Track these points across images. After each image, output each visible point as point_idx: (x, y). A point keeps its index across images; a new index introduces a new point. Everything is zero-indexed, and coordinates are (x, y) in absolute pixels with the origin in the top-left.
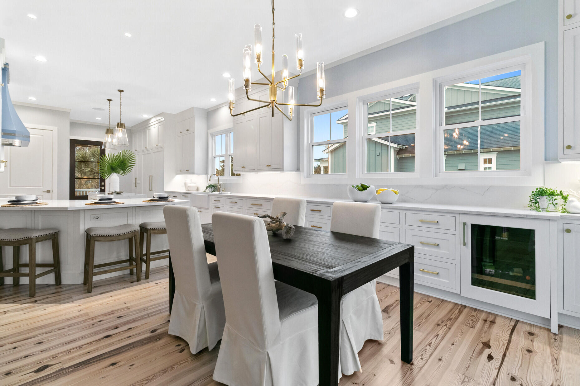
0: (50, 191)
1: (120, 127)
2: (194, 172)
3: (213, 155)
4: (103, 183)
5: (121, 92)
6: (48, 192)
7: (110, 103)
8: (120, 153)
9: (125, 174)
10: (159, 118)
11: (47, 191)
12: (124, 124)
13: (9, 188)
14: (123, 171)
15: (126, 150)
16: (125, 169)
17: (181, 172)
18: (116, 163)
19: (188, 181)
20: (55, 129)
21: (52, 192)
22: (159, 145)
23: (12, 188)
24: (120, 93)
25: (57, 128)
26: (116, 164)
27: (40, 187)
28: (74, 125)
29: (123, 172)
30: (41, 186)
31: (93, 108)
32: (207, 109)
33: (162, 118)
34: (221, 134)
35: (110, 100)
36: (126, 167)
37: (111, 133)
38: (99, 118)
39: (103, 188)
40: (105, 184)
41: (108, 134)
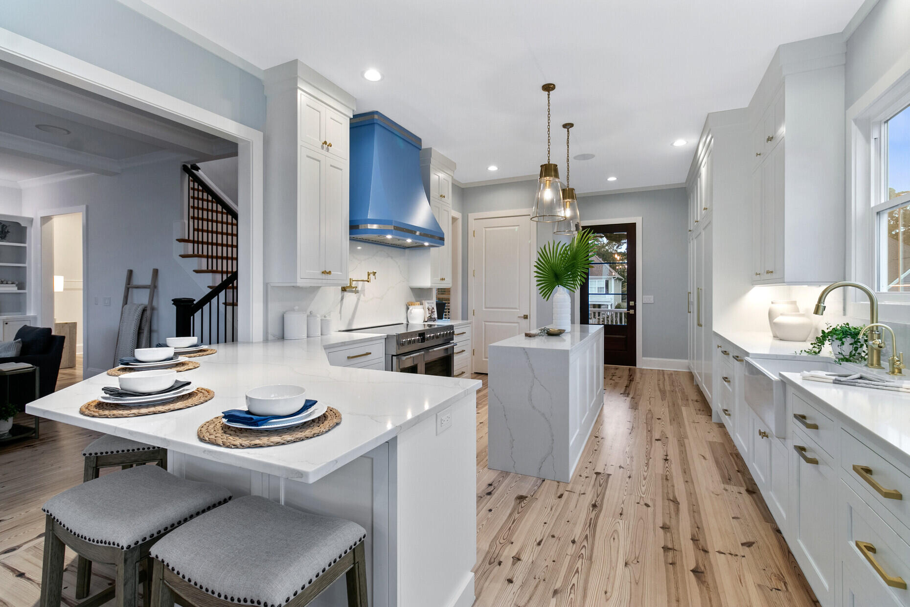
1: (545, 177)
2: (783, 277)
3: (873, 205)
4: (632, 303)
6: (526, 317)
11: (524, 316)
13: (484, 309)
19: (781, 307)
24: (547, 93)
27: (516, 308)
30: (518, 307)
31: (575, 158)
32: (842, 33)
38: (612, 179)
39: (632, 312)
40: (635, 305)
41: (566, 200)
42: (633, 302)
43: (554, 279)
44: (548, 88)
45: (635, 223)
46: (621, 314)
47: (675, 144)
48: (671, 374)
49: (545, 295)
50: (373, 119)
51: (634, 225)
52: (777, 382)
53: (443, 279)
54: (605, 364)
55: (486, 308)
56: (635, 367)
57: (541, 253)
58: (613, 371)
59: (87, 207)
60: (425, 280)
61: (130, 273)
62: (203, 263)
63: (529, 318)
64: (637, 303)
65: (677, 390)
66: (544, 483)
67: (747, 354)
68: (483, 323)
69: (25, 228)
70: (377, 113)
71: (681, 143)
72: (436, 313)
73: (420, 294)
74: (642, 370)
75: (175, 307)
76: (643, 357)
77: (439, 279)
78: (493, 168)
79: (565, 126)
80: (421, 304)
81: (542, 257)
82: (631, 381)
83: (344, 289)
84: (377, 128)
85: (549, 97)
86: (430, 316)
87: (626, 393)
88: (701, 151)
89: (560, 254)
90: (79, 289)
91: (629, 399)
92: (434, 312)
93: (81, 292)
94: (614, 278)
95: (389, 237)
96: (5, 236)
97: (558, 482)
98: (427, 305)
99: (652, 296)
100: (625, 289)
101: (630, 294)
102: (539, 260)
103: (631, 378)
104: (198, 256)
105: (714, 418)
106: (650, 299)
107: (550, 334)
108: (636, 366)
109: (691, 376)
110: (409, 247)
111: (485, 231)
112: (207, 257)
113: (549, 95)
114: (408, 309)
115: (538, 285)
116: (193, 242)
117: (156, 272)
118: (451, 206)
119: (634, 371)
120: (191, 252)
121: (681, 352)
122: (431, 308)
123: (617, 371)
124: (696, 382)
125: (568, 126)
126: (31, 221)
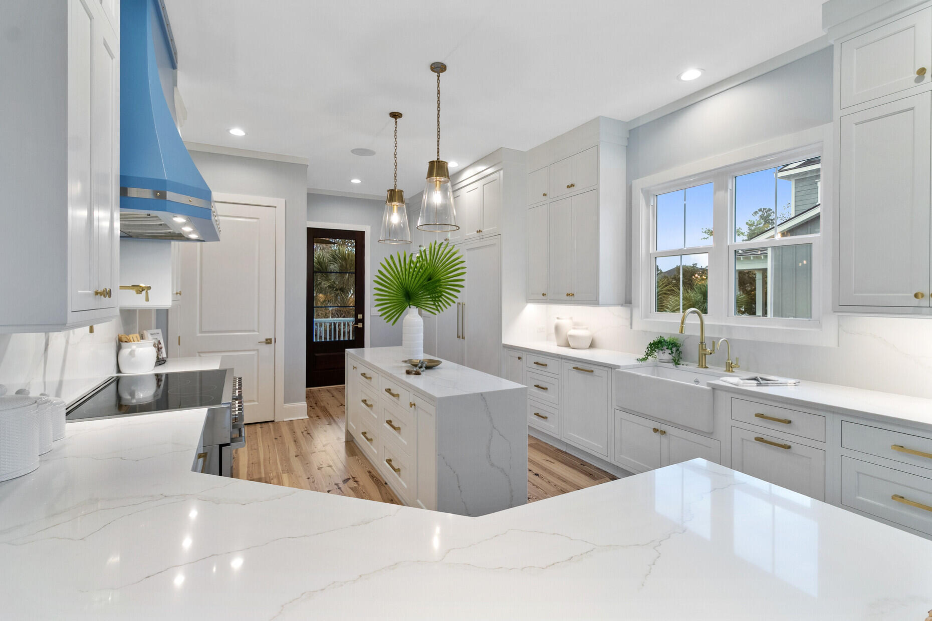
0: (271, 339)
3: (651, 252)
4: (360, 316)
5: (439, 73)
7: (396, 122)
8: (425, 251)
9: (438, 310)
10: (480, 168)
11: (267, 340)
13: (199, 335)
14: (432, 301)
15: (438, 243)
16: (440, 296)
17: (545, 297)
18: (417, 279)
19: (565, 323)
20: (280, 203)
21: (275, 342)
22: (484, 231)
23: (203, 335)
25: (283, 200)
26: (416, 282)
27: (254, 331)
28: (315, 199)
29: (434, 305)
30: (256, 330)
31: (353, 151)
32: (627, 123)
33: (484, 168)
34: (685, 187)
35: (395, 115)
36: (441, 292)
37: (399, 202)
38: (356, 181)
39: (360, 325)
40: (363, 318)
41: (393, 203)
43: (404, 299)
51: (363, 233)
53: (179, 293)
55: (201, 332)
63: (273, 341)
64: (365, 316)
72: (164, 350)
77: (175, 293)
78: (237, 132)
80: (143, 337)
85: (438, 79)
92: (161, 348)
100: (353, 301)
101: (358, 306)
114: (119, 348)
122: (157, 342)
125: (397, 115)
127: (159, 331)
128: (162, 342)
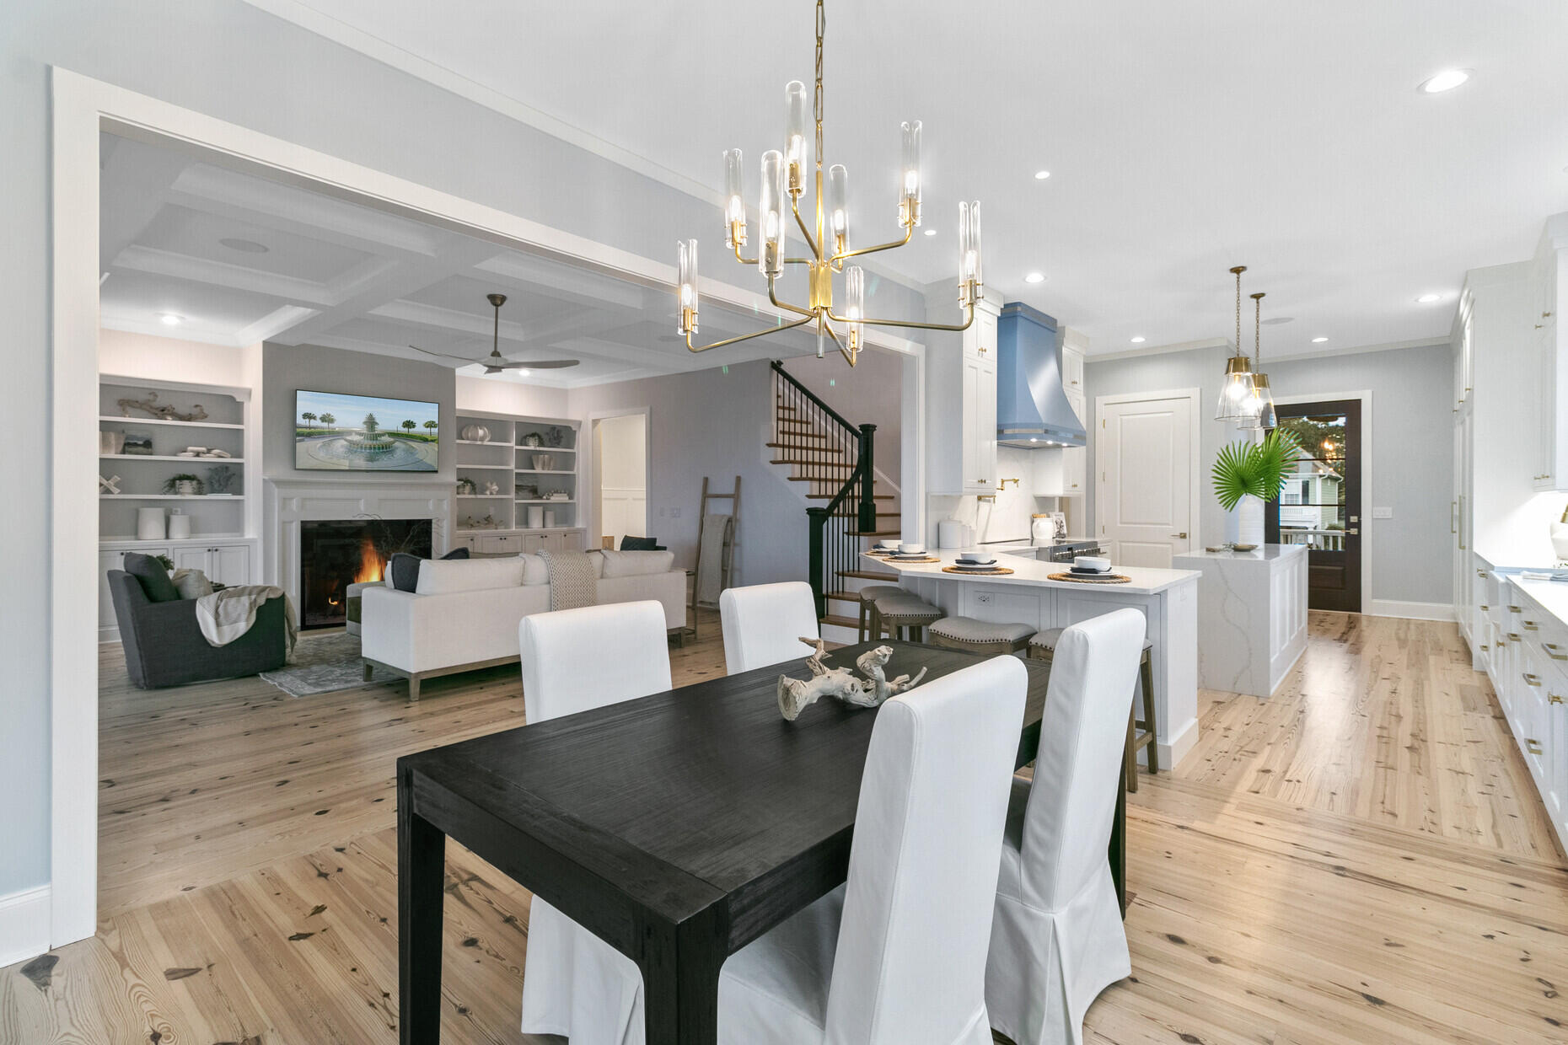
0: (1185, 534)
1: (1234, 371)
2: (1555, 484)
4: (1354, 519)
6: (1183, 536)
11: (1181, 534)
12: (1246, 359)
13: (1118, 525)
20: (1194, 392)
21: (1190, 537)
24: (1236, 274)
25: (1198, 389)
27: (1168, 524)
30: (1171, 523)
38: (1320, 340)
39: (1354, 531)
40: (1360, 521)
42: (1356, 518)
43: (1240, 487)
44: (1237, 271)
45: (1360, 400)
46: (1335, 538)
47: (1420, 300)
48: (1423, 624)
49: (1227, 505)
50: (1016, 312)
51: (1358, 402)
52: (1503, 584)
53: (1075, 486)
54: (1309, 608)
55: (1121, 523)
56: (1359, 613)
57: (1223, 456)
58: (1321, 617)
59: (651, 409)
60: (1055, 486)
61: (706, 480)
62: (796, 470)
63: (1188, 536)
64: (1362, 519)
65: (1427, 640)
66: (1241, 697)
67: (1492, 568)
68: (1118, 543)
69: (575, 431)
70: (1019, 304)
71: (1432, 298)
72: (1065, 528)
73: (1044, 504)
74: (1369, 618)
75: (808, 516)
76: (1373, 598)
77: (1071, 485)
78: (1138, 339)
79: (1253, 296)
80: (1049, 517)
81: (1223, 460)
82: (1351, 628)
83: (979, 498)
84: (1020, 321)
86: (1059, 532)
87: (1343, 639)
88: (1464, 309)
89: (1249, 457)
90: (643, 499)
91: (1346, 646)
93: (645, 502)
94: (1321, 476)
95: (1034, 440)
96: (560, 442)
97: (1258, 697)
98: (1055, 518)
99: (1390, 509)
100: (1343, 497)
101: (1350, 505)
102: (1219, 463)
103: (1352, 625)
104: (789, 462)
105: (1476, 666)
106: (1387, 512)
107: (1237, 550)
108: (1360, 611)
109: (1456, 627)
110: (1034, 448)
111: (1121, 419)
112: (801, 463)
113: (1238, 278)
114: (1033, 522)
115: (1217, 493)
116: (783, 446)
117: (738, 479)
118: (1082, 393)
119: (1358, 619)
120: (780, 459)
121: (1443, 593)
122: (1059, 521)
123: (1328, 618)
124: (1462, 633)
125: (1257, 297)
126: (579, 423)
127: (1063, 514)
128: (1064, 521)
